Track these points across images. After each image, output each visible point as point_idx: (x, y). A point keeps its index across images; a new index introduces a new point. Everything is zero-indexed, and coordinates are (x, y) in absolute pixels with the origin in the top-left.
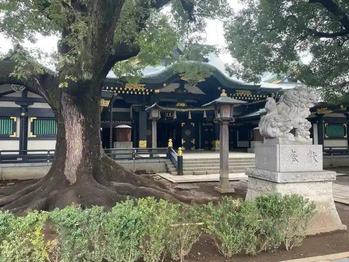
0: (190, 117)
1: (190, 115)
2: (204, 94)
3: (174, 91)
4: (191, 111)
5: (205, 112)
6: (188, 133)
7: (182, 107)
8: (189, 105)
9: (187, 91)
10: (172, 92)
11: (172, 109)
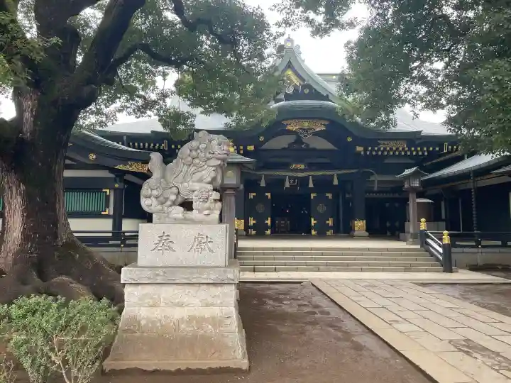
0: (311, 185)
1: (311, 181)
2: (336, 148)
3: (287, 146)
4: (313, 176)
5: (335, 177)
6: (321, 209)
7: (299, 169)
8: (311, 166)
9: (307, 145)
10: (284, 149)
11: (283, 174)
